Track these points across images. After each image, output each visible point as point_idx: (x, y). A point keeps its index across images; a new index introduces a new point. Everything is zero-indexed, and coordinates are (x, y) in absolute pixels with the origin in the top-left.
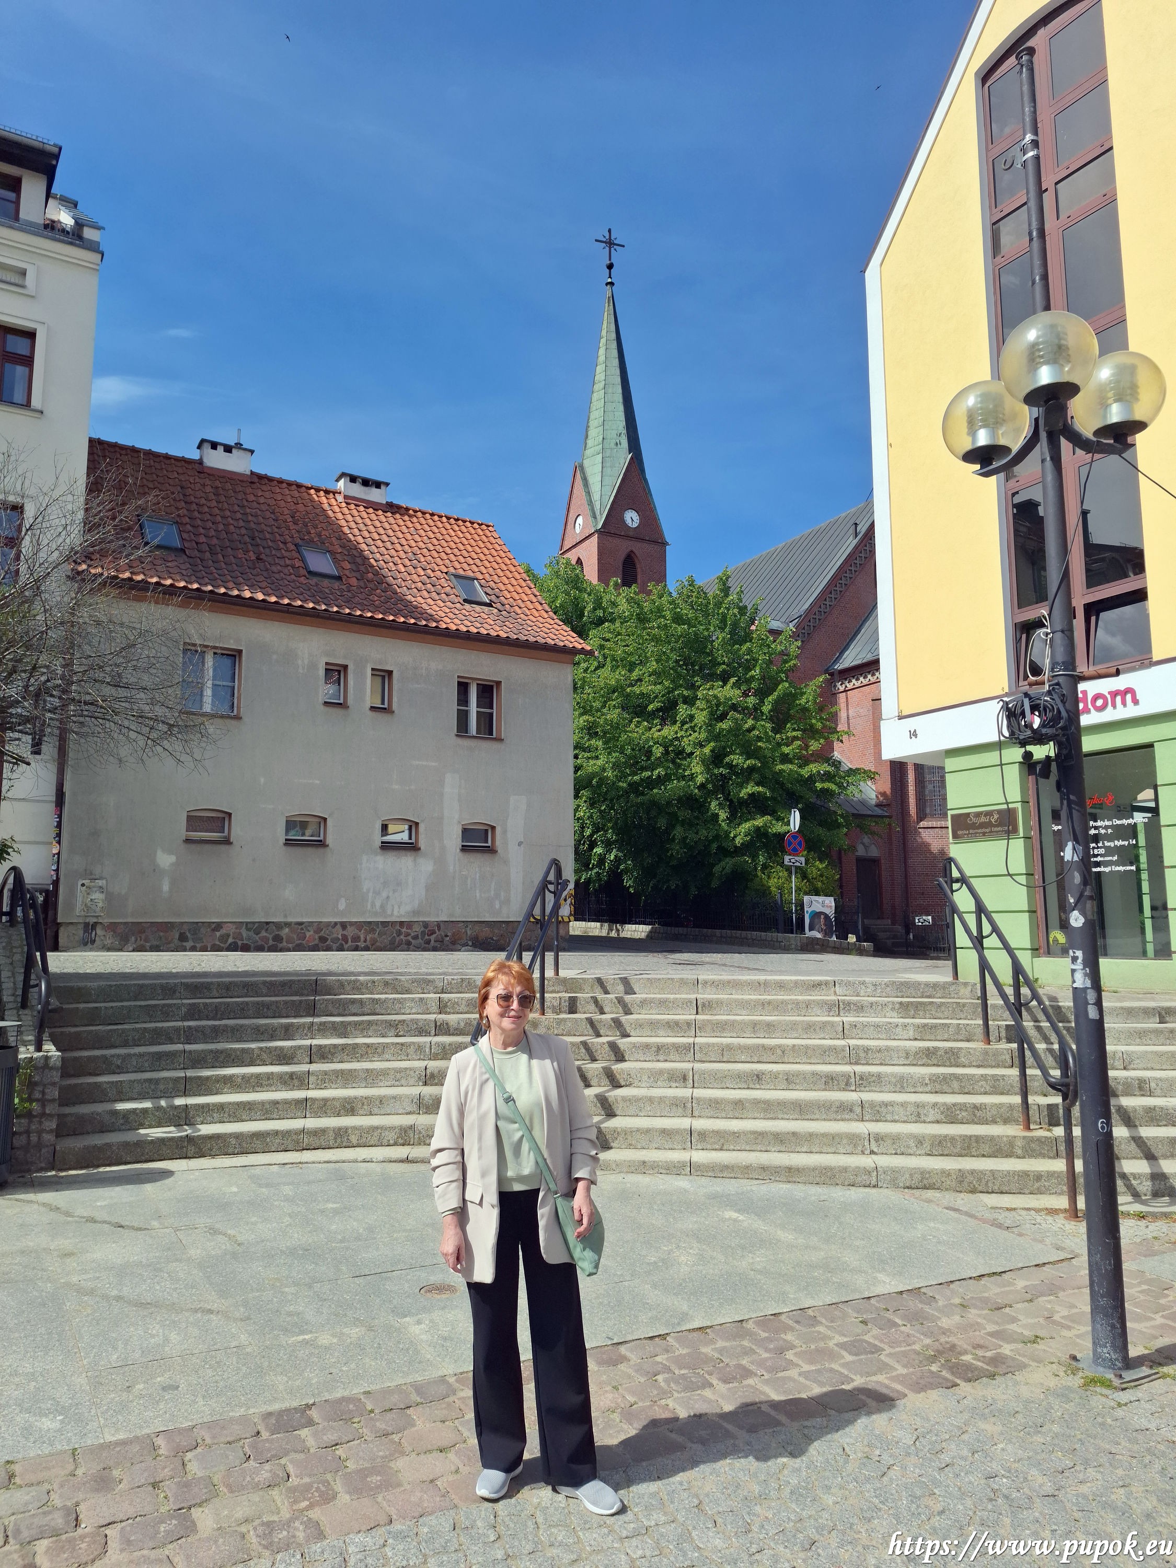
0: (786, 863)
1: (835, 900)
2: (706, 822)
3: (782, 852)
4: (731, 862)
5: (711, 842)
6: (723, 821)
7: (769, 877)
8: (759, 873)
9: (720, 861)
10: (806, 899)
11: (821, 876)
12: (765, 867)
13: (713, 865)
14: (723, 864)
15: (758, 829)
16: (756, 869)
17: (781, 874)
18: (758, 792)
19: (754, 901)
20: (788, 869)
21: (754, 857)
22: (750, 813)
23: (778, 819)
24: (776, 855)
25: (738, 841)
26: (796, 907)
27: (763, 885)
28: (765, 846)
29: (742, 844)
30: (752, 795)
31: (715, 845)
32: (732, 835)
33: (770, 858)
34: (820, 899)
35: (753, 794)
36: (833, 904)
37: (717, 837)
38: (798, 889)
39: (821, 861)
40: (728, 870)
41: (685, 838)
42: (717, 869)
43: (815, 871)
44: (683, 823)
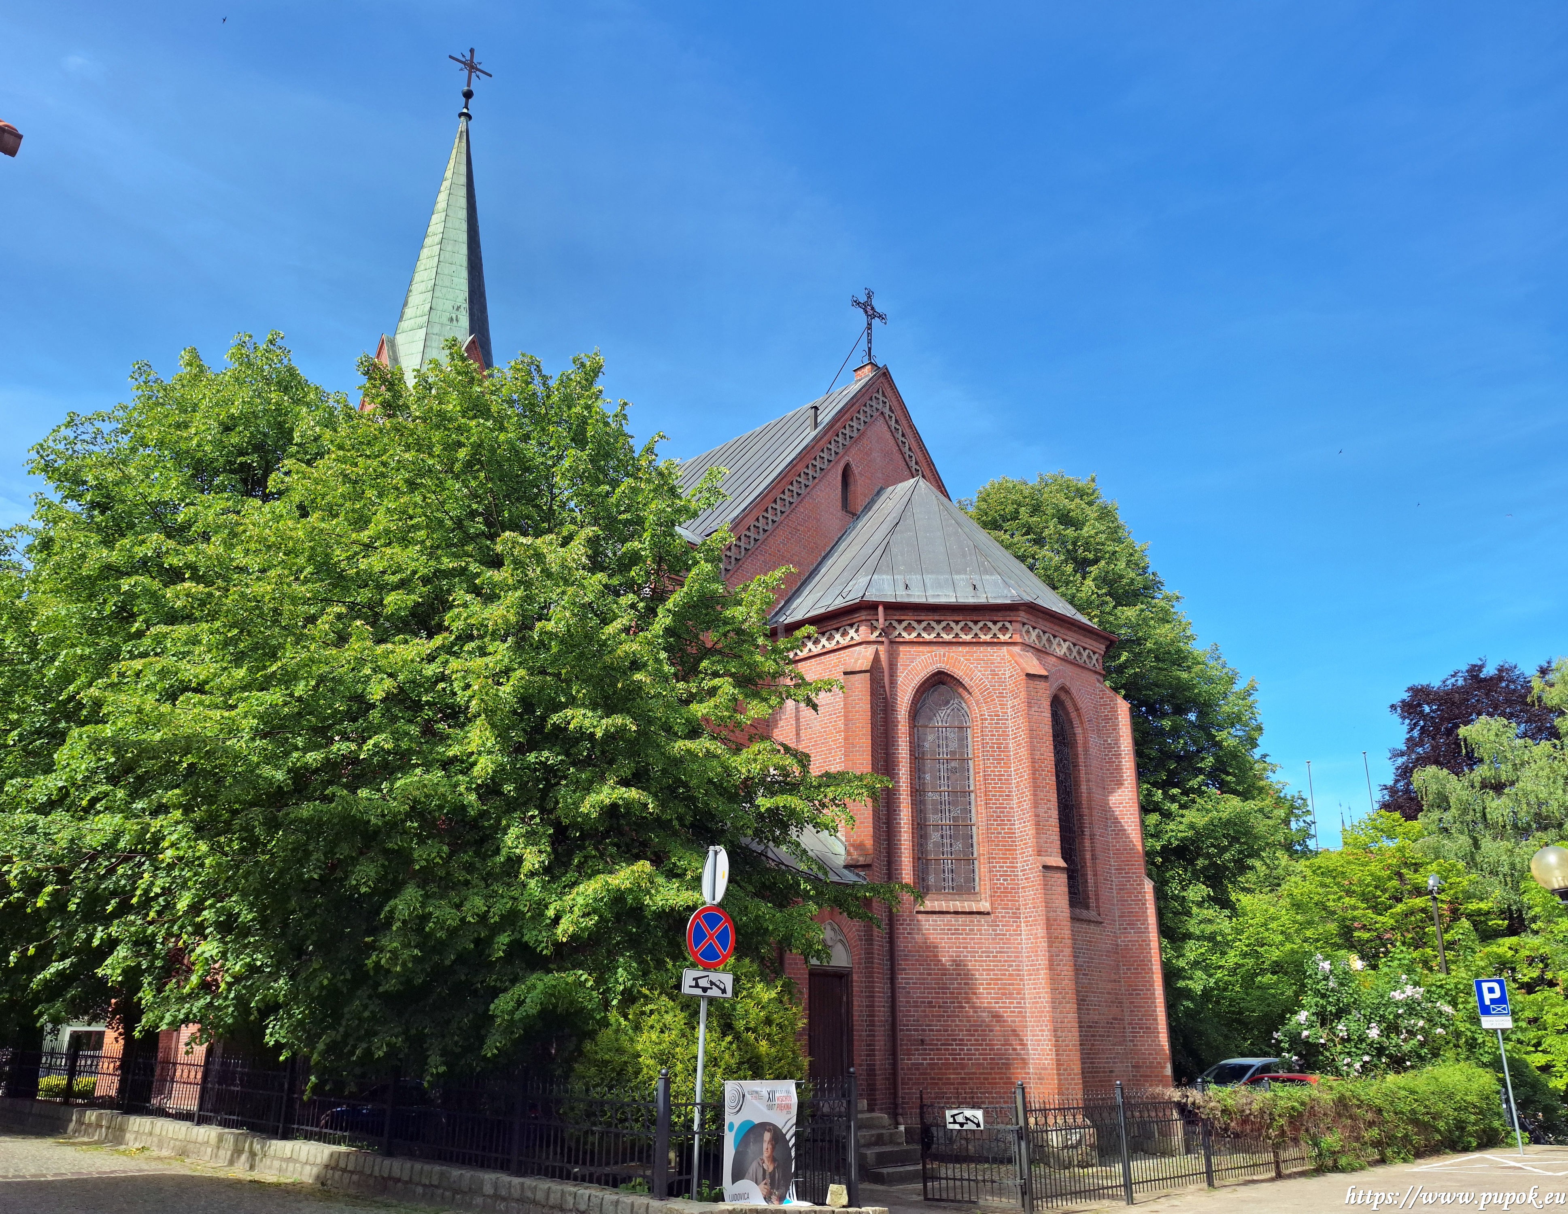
0: (686, 989)
1: (798, 1086)
2: (489, 878)
3: (674, 959)
4: (540, 986)
5: (497, 929)
6: (532, 874)
7: (637, 1028)
8: (613, 1016)
9: (514, 981)
10: (731, 1088)
11: (768, 1022)
12: (629, 998)
13: (495, 992)
14: (519, 989)
15: (618, 898)
16: (606, 1005)
17: (668, 1018)
18: (628, 804)
19: (594, 1094)
20: (690, 1007)
21: (603, 972)
22: (602, 856)
23: (673, 874)
24: (660, 965)
25: (565, 929)
26: (702, 1113)
27: (620, 1051)
28: (634, 943)
29: (573, 937)
30: (612, 811)
31: (504, 939)
32: (551, 913)
33: (645, 974)
34: (762, 1086)
35: (614, 806)
36: (794, 1100)
37: (512, 918)
38: (713, 1061)
39: (769, 983)
40: (531, 1007)
41: (425, 918)
42: (502, 1004)
43: (754, 1012)
44: (425, 877)
